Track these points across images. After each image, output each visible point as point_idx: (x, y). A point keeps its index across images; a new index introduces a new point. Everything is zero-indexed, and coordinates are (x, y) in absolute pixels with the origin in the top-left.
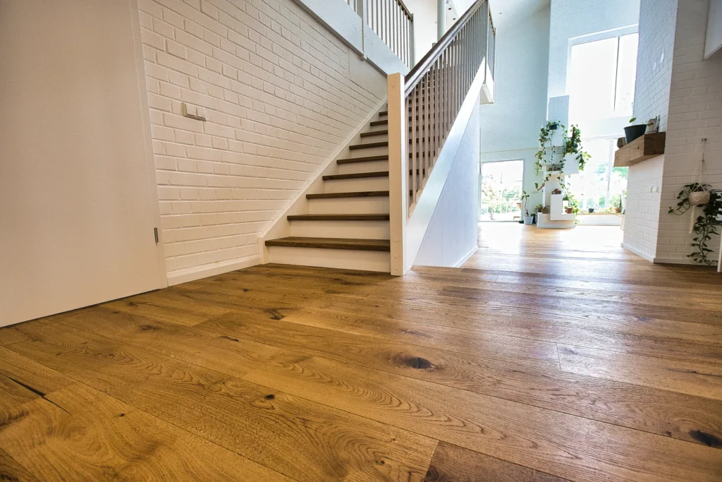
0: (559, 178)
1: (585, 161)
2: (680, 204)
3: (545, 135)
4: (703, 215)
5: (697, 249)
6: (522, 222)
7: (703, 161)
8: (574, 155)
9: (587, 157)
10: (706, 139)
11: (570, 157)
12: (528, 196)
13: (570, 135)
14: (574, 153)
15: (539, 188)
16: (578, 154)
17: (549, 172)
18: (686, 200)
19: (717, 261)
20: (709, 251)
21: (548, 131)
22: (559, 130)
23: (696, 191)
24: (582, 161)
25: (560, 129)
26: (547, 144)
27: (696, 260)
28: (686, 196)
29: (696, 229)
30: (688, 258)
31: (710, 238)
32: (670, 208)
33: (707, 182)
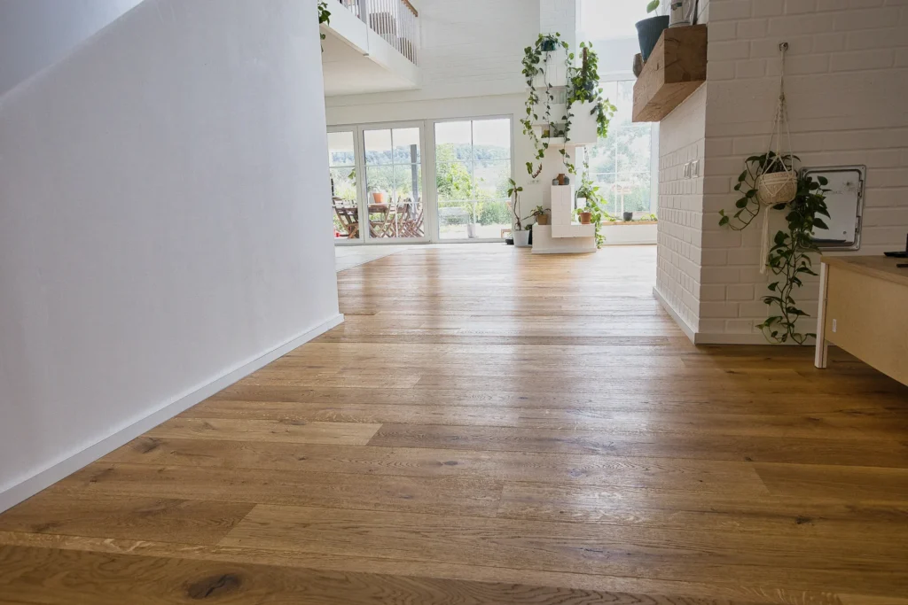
0: (562, 152)
1: (608, 117)
2: (741, 204)
3: (533, 62)
4: (787, 231)
5: (775, 310)
6: (510, 242)
7: (783, 98)
8: (588, 106)
9: (610, 110)
10: (786, 45)
11: (580, 109)
12: (520, 189)
13: (579, 63)
14: (587, 101)
15: (534, 172)
16: (594, 103)
17: (546, 140)
18: (752, 193)
19: (814, 336)
20: (799, 313)
21: (539, 53)
22: (558, 54)
23: (770, 171)
24: (601, 118)
25: (559, 50)
26: (538, 81)
27: (774, 334)
28: (752, 184)
29: (773, 262)
30: (758, 331)
31: (799, 283)
32: (722, 212)
33: (790, 150)
